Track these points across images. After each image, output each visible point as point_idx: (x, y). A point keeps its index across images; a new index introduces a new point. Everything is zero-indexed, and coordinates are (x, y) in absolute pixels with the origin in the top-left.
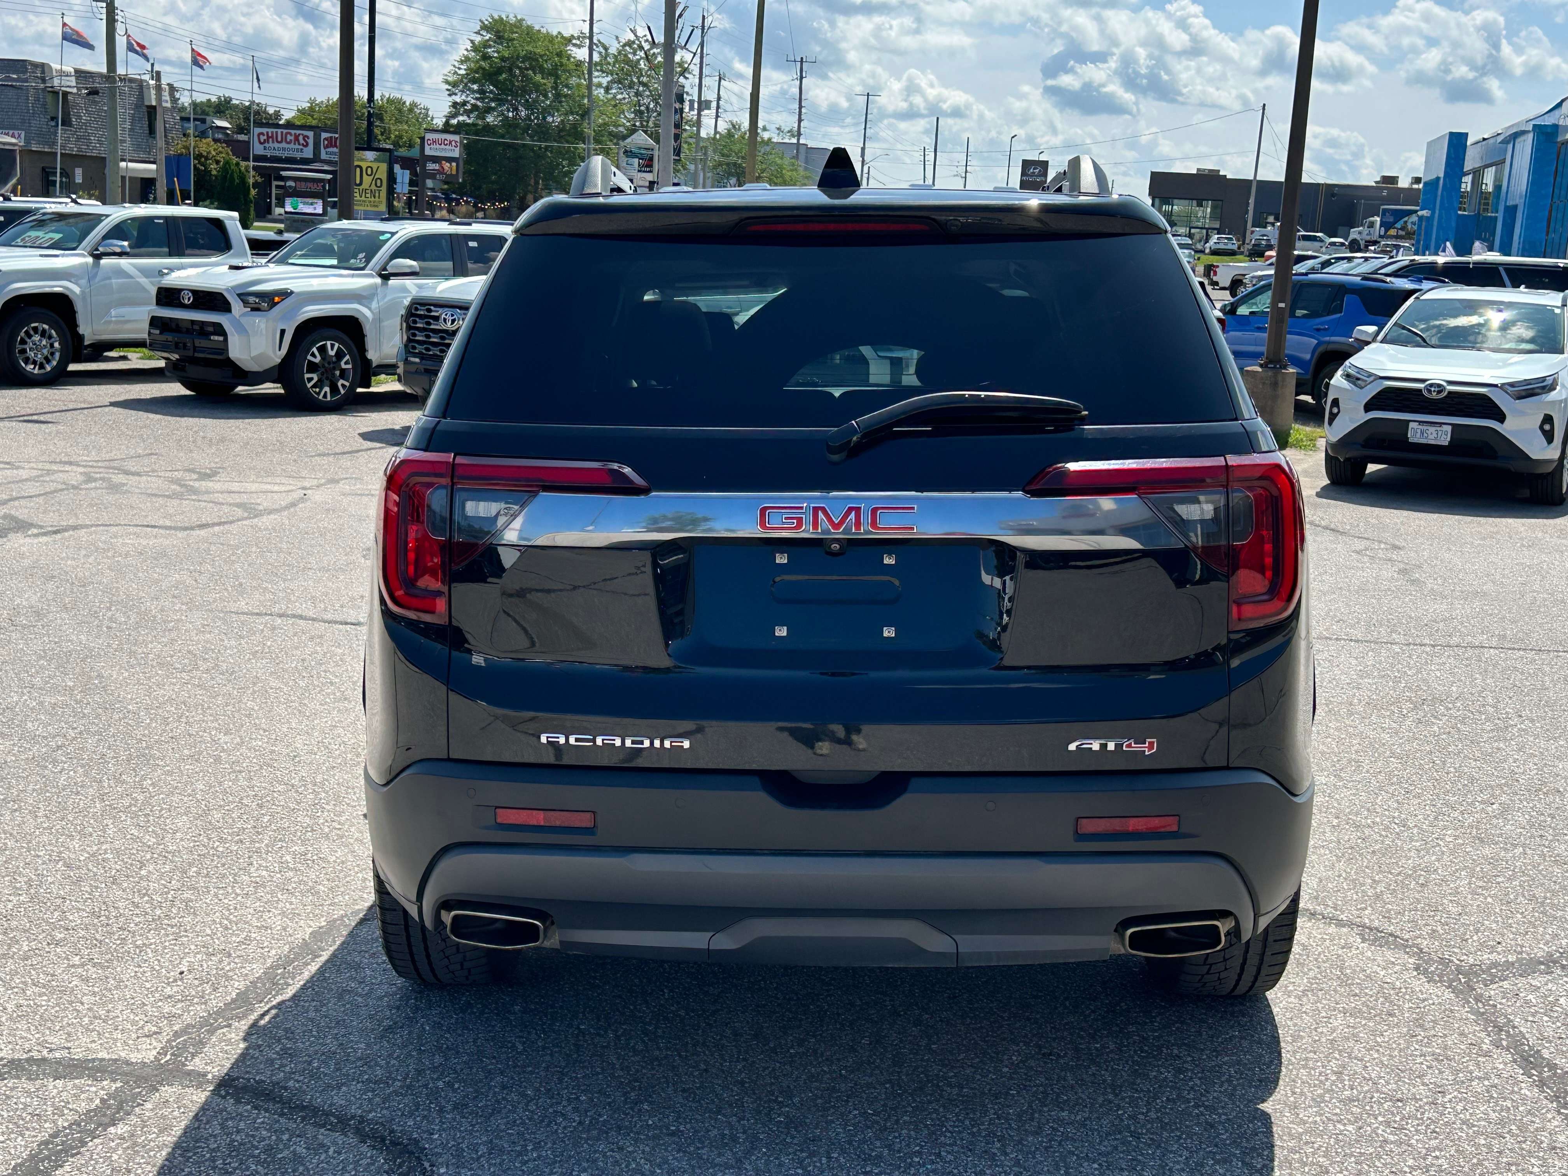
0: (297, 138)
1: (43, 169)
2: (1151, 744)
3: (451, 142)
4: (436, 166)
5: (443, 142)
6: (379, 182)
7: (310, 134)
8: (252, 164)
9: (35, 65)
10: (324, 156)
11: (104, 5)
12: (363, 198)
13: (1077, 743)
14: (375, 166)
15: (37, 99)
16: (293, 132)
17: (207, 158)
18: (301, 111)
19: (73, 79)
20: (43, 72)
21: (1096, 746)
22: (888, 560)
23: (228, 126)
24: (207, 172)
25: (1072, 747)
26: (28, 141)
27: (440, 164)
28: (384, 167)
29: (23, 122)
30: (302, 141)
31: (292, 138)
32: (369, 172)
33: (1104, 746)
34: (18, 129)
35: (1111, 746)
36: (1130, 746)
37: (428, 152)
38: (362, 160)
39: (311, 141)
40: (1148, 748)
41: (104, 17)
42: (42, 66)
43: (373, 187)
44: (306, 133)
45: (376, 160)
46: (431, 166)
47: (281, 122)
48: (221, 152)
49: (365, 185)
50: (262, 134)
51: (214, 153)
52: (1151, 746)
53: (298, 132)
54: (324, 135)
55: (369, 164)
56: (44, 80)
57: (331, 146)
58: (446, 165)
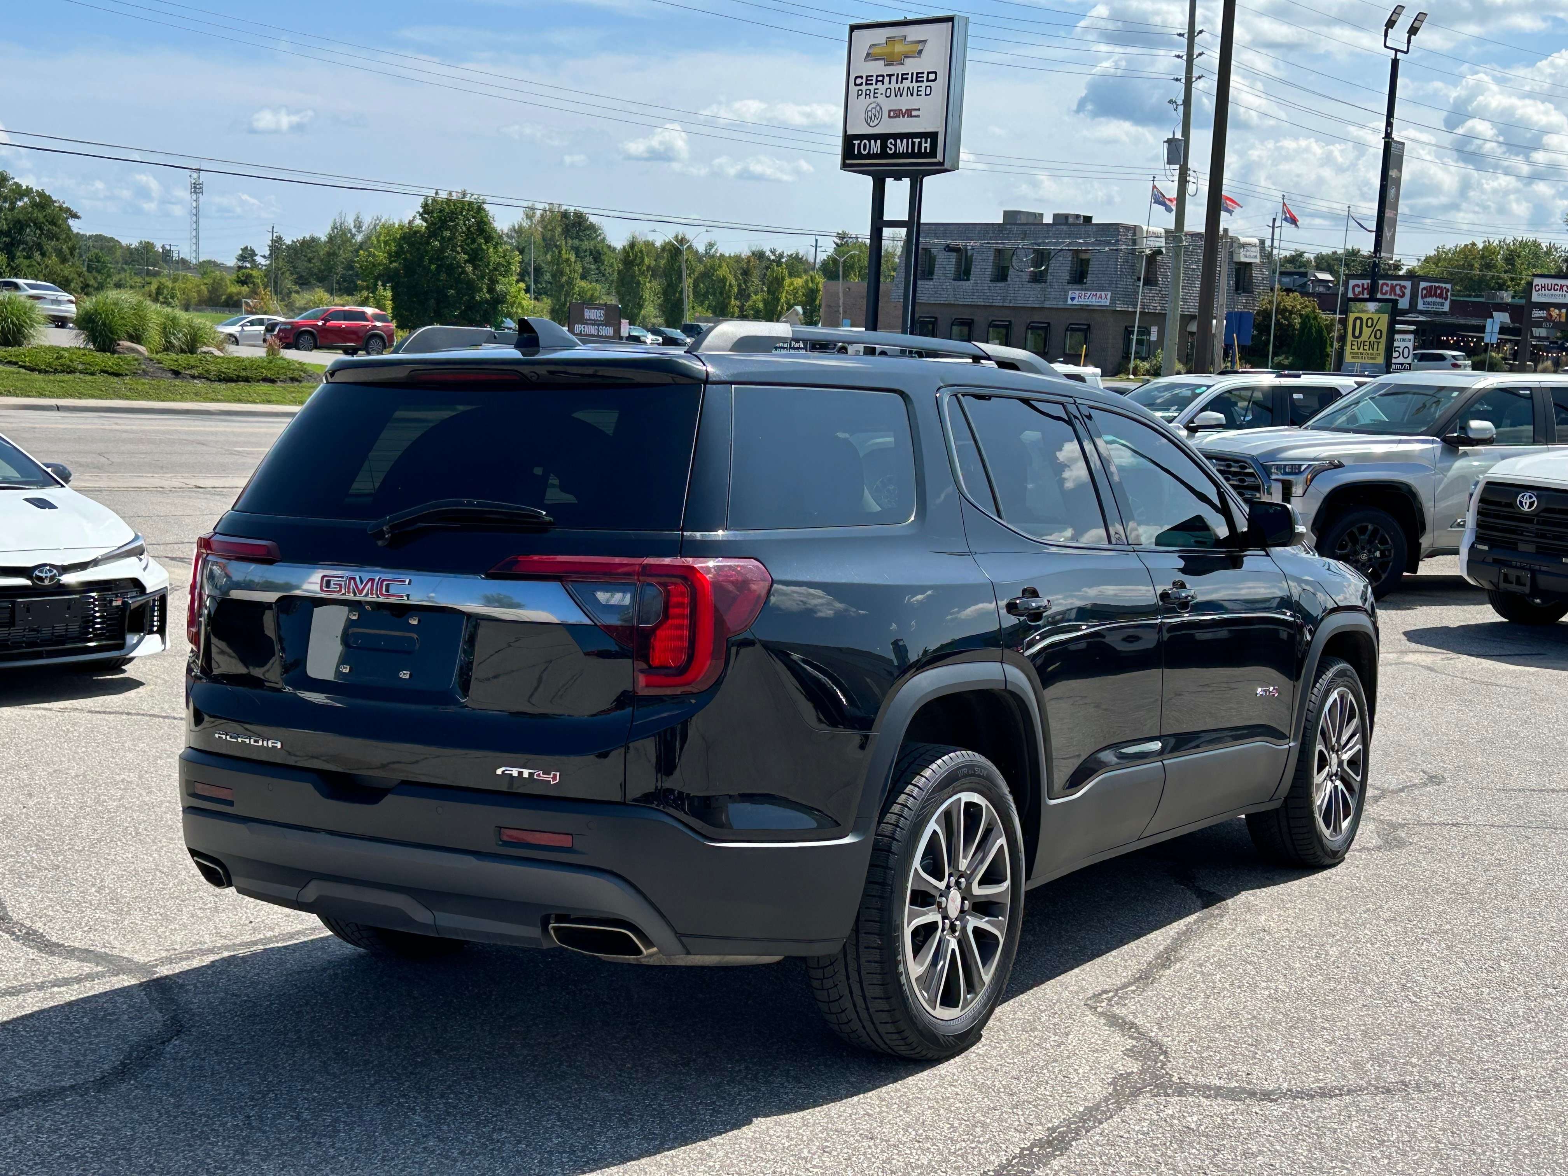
0: (1393, 288)
1: (1126, 328)
2: (555, 776)
3: (1562, 287)
4: (1543, 314)
5: (1553, 288)
6: (1378, 333)
7: (1408, 284)
8: (1338, 316)
9: (1127, 228)
10: (1420, 306)
11: (1177, 167)
12: (1361, 350)
13: (503, 769)
14: (1376, 317)
15: (1126, 261)
16: (1389, 282)
17: (1291, 313)
18: (1427, 260)
19: (1163, 240)
20: (1134, 234)
21: (515, 772)
22: (414, 622)
23: (1331, 278)
24: (1291, 325)
25: (499, 772)
26: (1113, 301)
27: (1548, 310)
28: (1385, 318)
29: (1110, 284)
30: (1398, 291)
31: (1388, 289)
32: (1369, 324)
33: (520, 773)
34: (1103, 290)
35: (526, 773)
36: (540, 775)
37: (1535, 298)
38: (1363, 311)
39: (1408, 292)
40: (553, 778)
41: (1176, 178)
42: (1135, 229)
43: (1372, 339)
44: (1403, 283)
45: (1378, 311)
46: (1537, 314)
47: (1401, 273)
48: (1306, 306)
49: (1364, 337)
50: (1358, 286)
51: (1299, 307)
52: (554, 778)
53: (1395, 282)
54: (1423, 285)
55: (1370, 316)
56: (1134, 242)
57: (1431, 296)
58: (1555, 312)
